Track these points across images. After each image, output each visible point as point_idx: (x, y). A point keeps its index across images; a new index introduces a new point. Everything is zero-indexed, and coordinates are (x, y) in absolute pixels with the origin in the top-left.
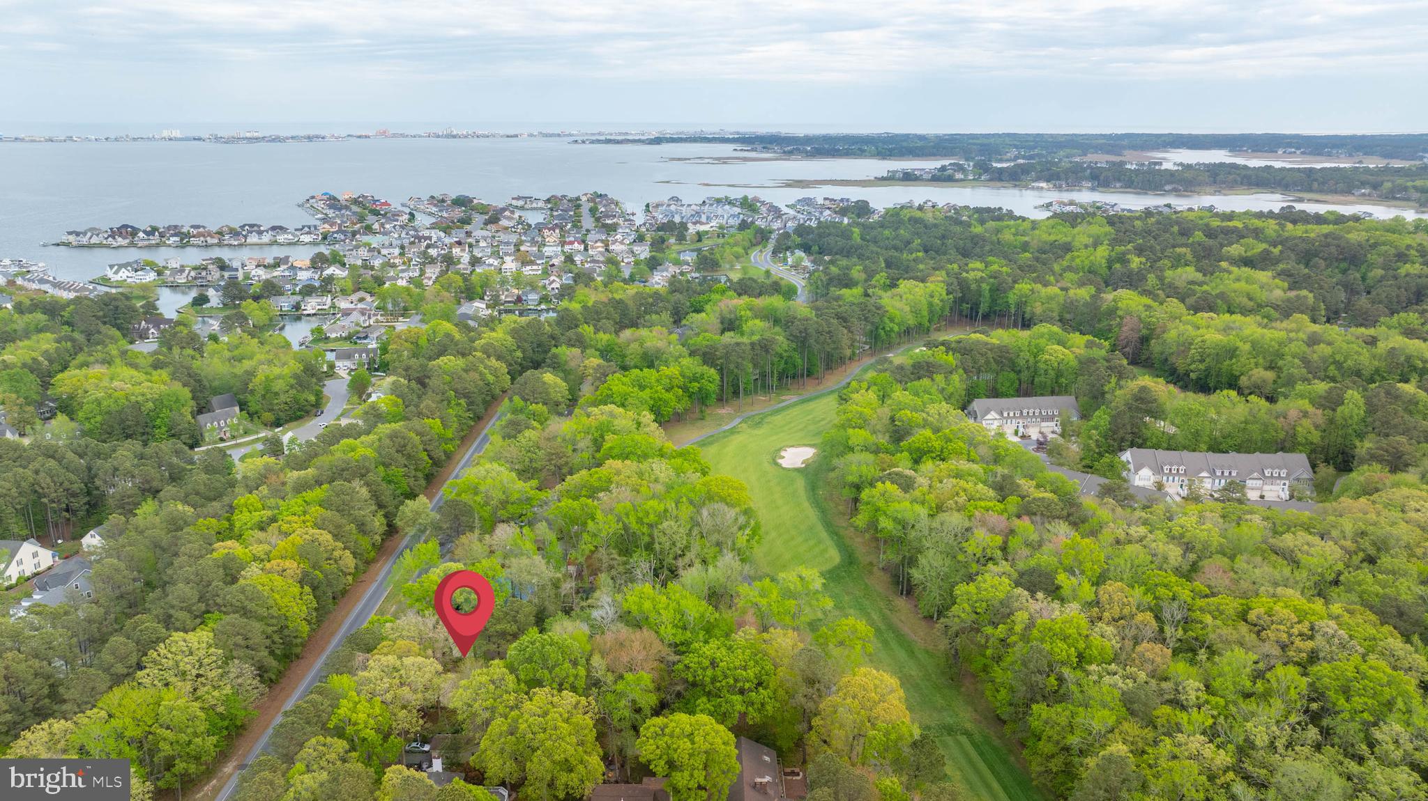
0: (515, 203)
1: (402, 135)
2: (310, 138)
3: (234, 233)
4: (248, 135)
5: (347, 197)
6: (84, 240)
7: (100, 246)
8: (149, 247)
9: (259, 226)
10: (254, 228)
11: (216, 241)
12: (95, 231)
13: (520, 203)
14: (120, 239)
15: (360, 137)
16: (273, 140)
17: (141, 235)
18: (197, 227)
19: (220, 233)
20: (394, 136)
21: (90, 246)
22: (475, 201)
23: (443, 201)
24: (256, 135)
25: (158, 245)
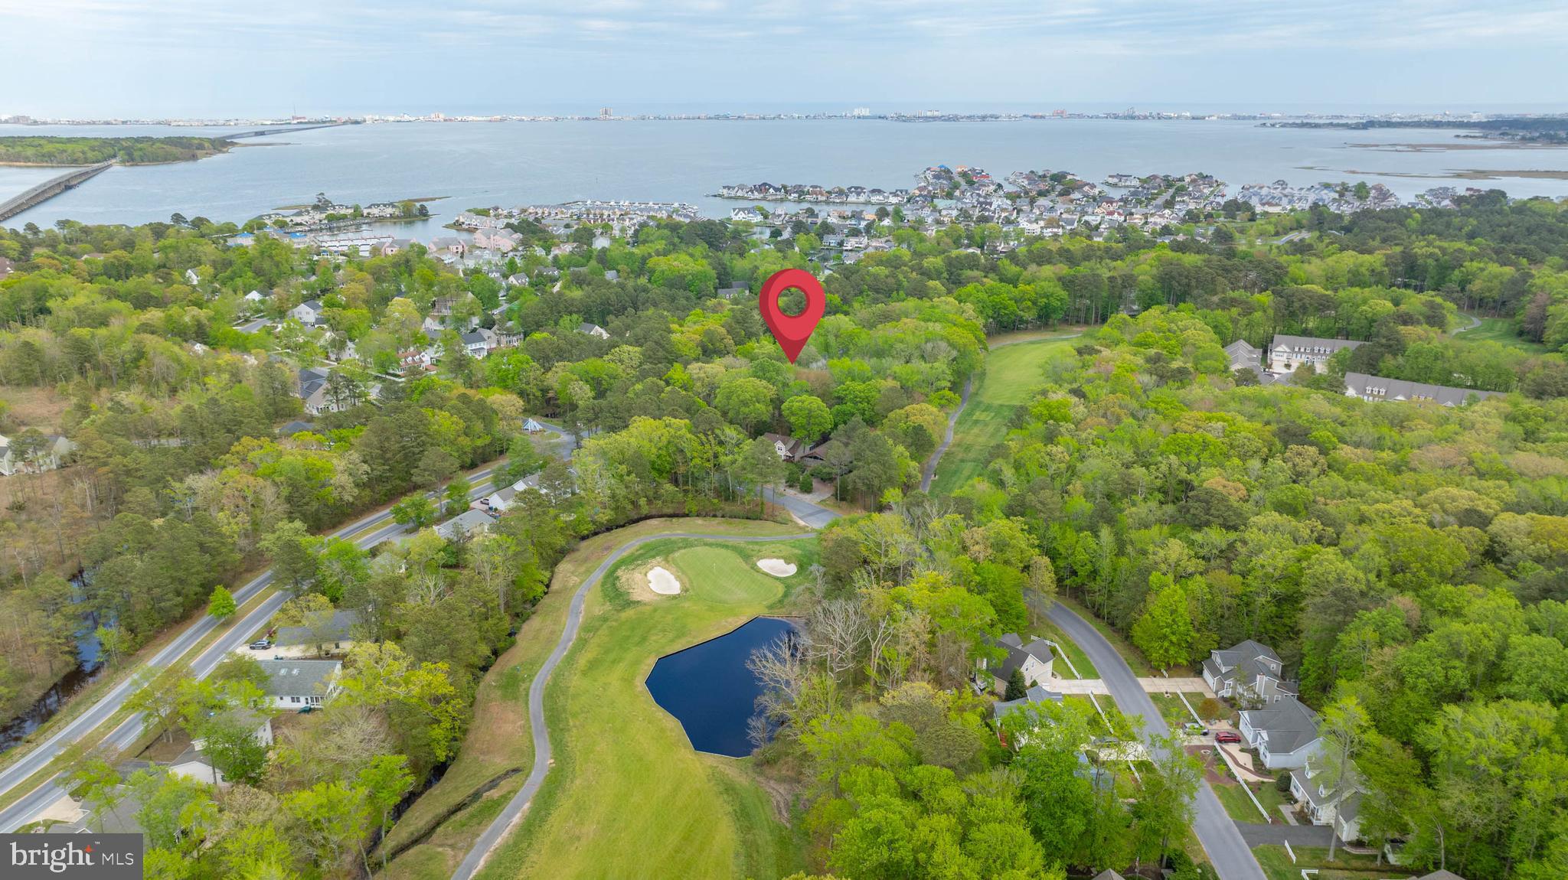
0: (1111, 180)
1: (1080, 116)
2: (984, 118)
3: (841, 193)
4: (929, 114)
5: (960, 170)
6: (733, 193)
7: (743, 198)
8: (776, 200)
9: (862, 189)
10: (859, 191)
11: (824, 198)
12: (741, 187)
13: (1115, 180)
14: (756, 193)
15: (1035, 117)
16: (949, 119)
17: (771, 190)
18: (816, 187)
19: (829, 193)
20: (1071, 116)
21: (736, 198)
22: (1069, 177)
23: (1044, 176)
24: (936, 114)
25: (782, 200)
